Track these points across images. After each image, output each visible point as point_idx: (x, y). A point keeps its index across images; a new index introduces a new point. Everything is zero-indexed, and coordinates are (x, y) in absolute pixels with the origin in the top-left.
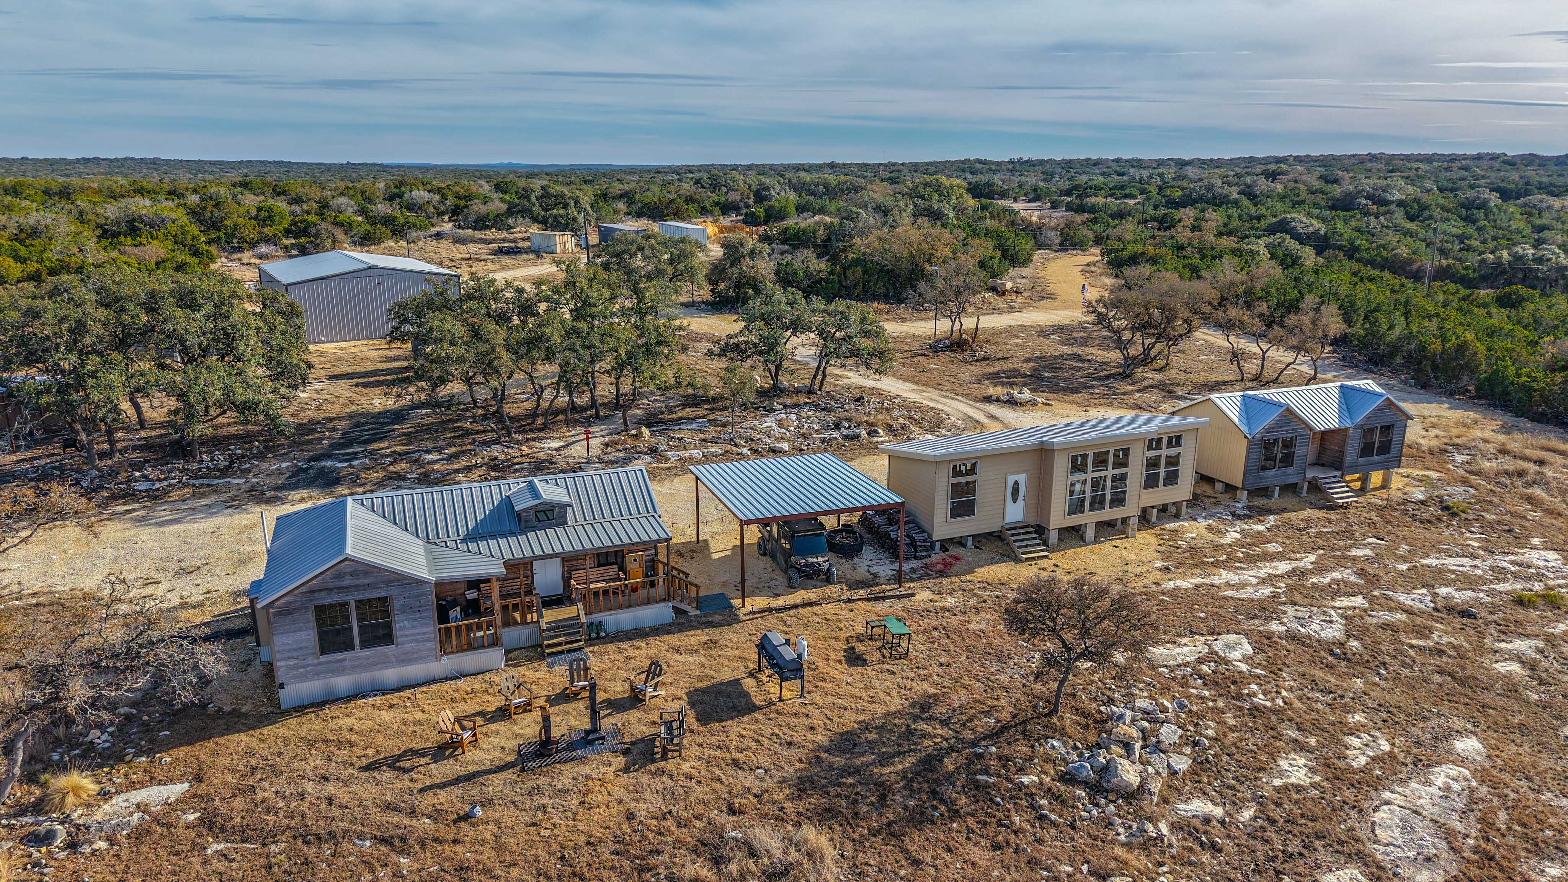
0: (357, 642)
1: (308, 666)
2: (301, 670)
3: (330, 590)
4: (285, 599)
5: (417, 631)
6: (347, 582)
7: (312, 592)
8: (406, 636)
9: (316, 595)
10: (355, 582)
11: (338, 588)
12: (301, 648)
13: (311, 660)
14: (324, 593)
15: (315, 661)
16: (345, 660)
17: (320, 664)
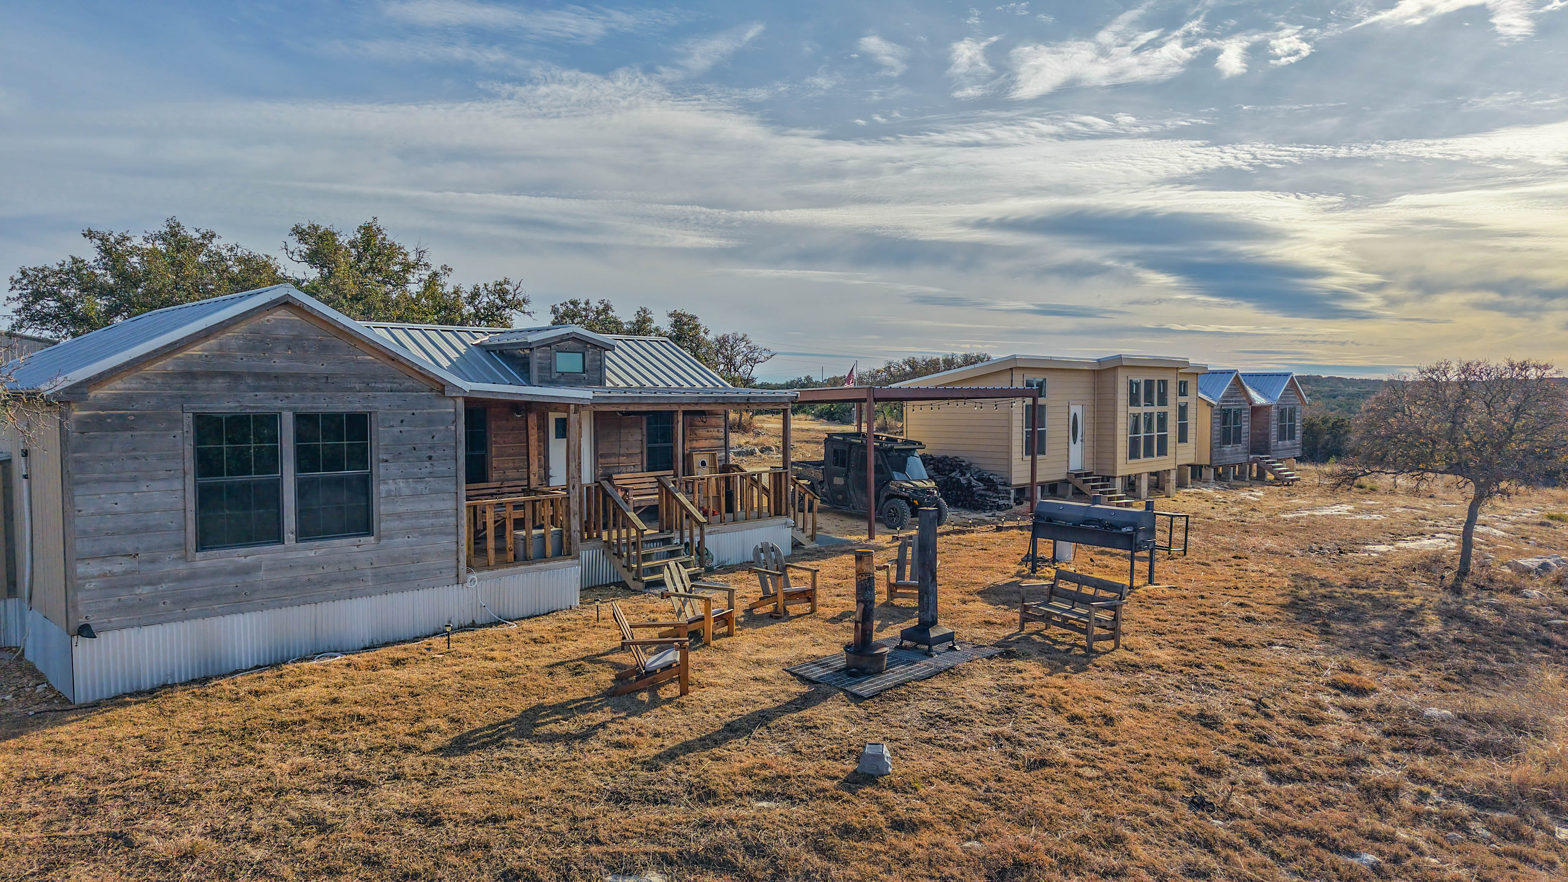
0: (290, 521)
1: (160, 580)
2: (145, 590)
3: (235, 377)
4: (118, 386)
5: (422, 507)
6: (279, 363)
7: (189, 375)
8: (400, 516)
9: (201, 384)
10: (299, 367)
11: (257, 376)
12: (147, 529)
13: (170, 565)
14: (220, 383)
15: (183, 568)
16: (256, 568)
17: (193, 576)
